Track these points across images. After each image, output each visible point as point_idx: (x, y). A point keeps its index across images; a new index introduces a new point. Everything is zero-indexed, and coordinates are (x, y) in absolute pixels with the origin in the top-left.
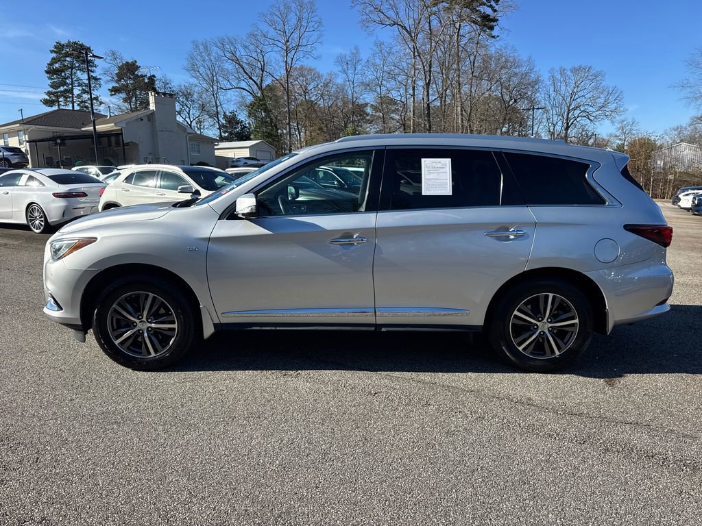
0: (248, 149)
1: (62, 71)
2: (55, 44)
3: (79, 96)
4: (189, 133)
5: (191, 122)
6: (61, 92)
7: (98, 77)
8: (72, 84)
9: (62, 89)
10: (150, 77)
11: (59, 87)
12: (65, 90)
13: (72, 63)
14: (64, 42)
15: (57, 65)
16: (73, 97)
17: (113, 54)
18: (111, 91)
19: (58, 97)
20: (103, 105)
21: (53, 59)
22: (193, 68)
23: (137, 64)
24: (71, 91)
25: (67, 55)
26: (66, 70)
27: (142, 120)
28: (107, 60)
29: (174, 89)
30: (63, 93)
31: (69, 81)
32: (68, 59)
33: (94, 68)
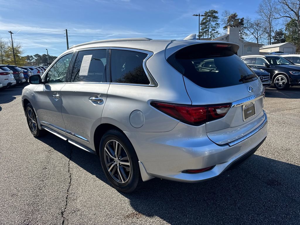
0: (279, 48)
1: (206, 23)
2: (205, 12)
3: (211, 32)
4: (245, 43)
5: (258, 37)
6: (205, 31)
7: (219, 23)
8: (209, 27)
9: (205, 30)
10: (242, 19)
11: (204, 29)
12: (206, 30)
13: (210, 19)
14: (208, 11)
15: (204, 21)
16: (208, 33)
17: (226, 12)
18: (224, 28)
19: (203, 33)
20: (219, 34)
21: (204, 18)
22: (260, 11)
23: (236, 14)
24: (208, 31)
25: (209, 16)
26: (207, 22)
27: (223, 39)
28: (223, 15)
29: (252, 23)
30: (205, 32)
31: (208, 27)
32: (209, 18)
33: (218, 20)
